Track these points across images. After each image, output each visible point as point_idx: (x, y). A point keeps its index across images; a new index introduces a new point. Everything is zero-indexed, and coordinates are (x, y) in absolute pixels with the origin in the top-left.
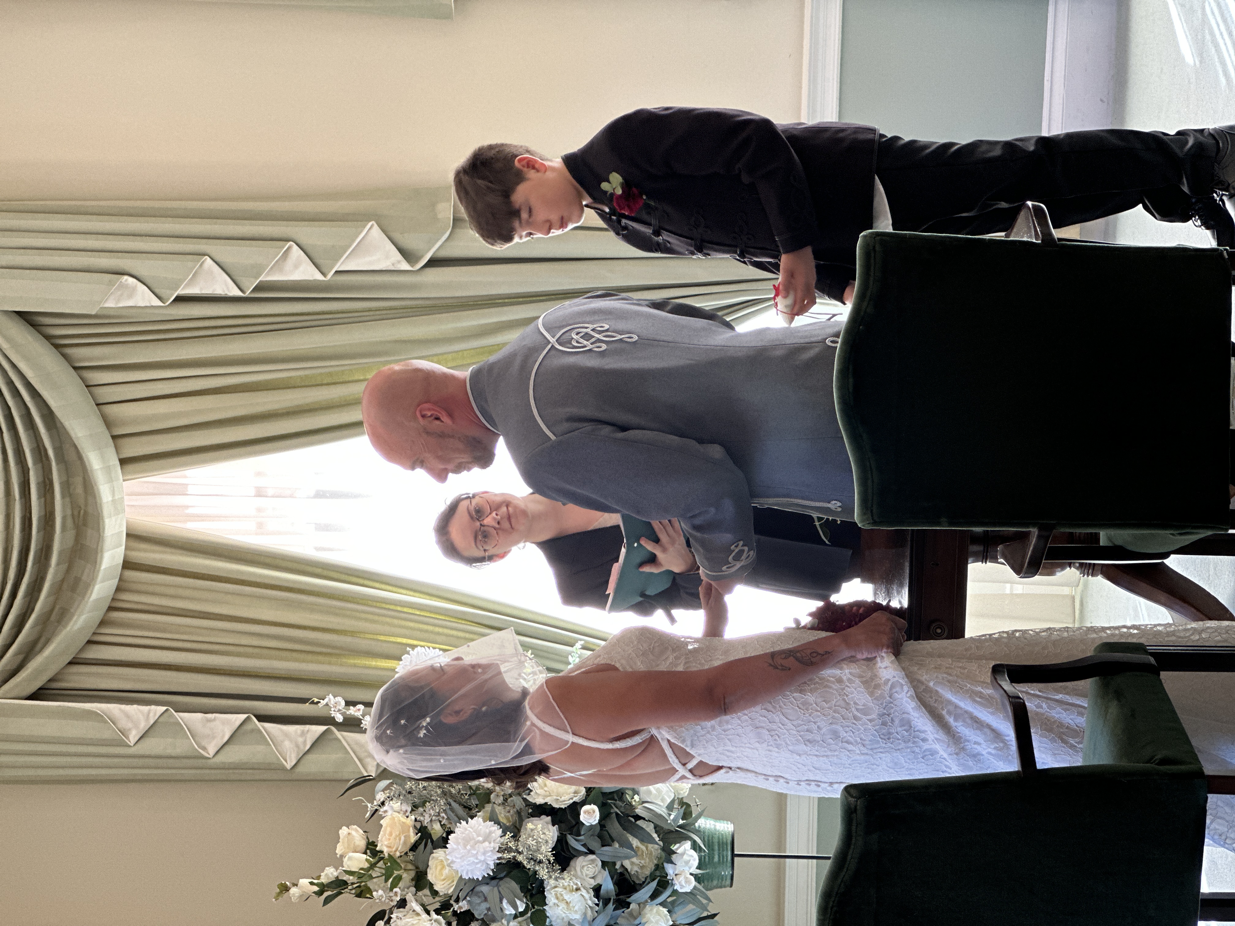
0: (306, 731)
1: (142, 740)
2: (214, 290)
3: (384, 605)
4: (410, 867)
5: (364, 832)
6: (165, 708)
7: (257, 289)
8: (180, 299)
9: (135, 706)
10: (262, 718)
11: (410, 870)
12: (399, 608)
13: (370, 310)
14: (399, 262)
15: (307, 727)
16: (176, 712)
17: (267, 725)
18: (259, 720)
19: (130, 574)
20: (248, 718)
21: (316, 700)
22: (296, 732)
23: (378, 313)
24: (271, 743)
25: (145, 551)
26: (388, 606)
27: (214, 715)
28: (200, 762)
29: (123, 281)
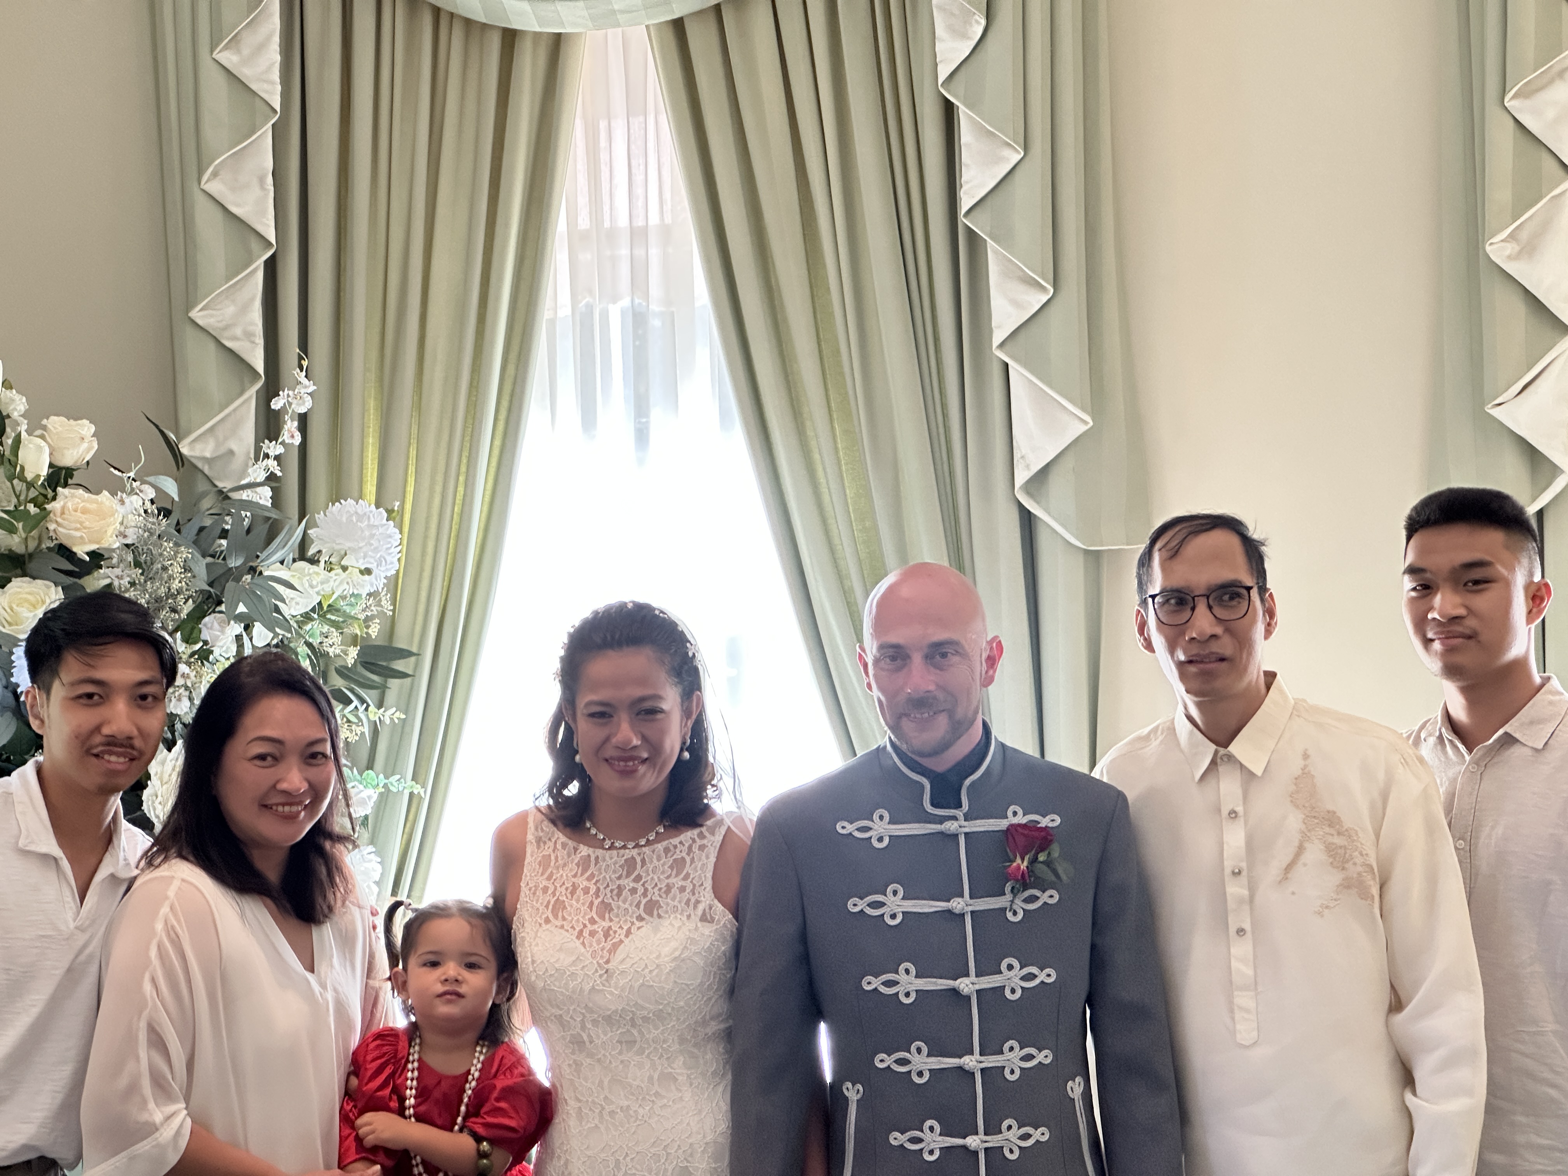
0: (252, 339)
1: (222, 72)
2: (967, 166)
3: (465, 454)
4: (32, 545)
5: (88, 462)
6: (278, 108)
7: (971, 234)
8: (949, 109)
9: (278, 58)
10: (271, 267)
11: (26, 547)
12: (462, 479)
13: (945, 416)
14: (1028, 467)
15: (260, 341)
16: (273, 125)
17: (260, 277)
18: (266, 262)
19: (495, 44)
20: (270, 244)
21: (305, 363)
22: (252, 324)
23: (941, 430)
24: (231, 283)
25: (534, 64)
26: (464, 461)
27: (272, 188)
28: (192, 169)
29: (977, 17)
